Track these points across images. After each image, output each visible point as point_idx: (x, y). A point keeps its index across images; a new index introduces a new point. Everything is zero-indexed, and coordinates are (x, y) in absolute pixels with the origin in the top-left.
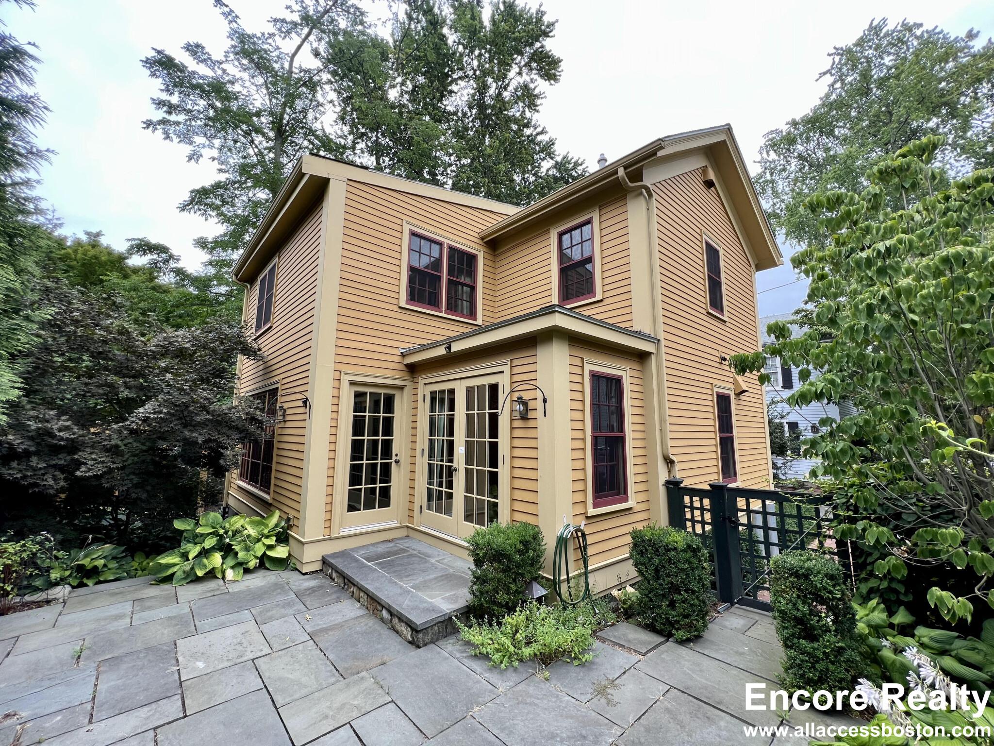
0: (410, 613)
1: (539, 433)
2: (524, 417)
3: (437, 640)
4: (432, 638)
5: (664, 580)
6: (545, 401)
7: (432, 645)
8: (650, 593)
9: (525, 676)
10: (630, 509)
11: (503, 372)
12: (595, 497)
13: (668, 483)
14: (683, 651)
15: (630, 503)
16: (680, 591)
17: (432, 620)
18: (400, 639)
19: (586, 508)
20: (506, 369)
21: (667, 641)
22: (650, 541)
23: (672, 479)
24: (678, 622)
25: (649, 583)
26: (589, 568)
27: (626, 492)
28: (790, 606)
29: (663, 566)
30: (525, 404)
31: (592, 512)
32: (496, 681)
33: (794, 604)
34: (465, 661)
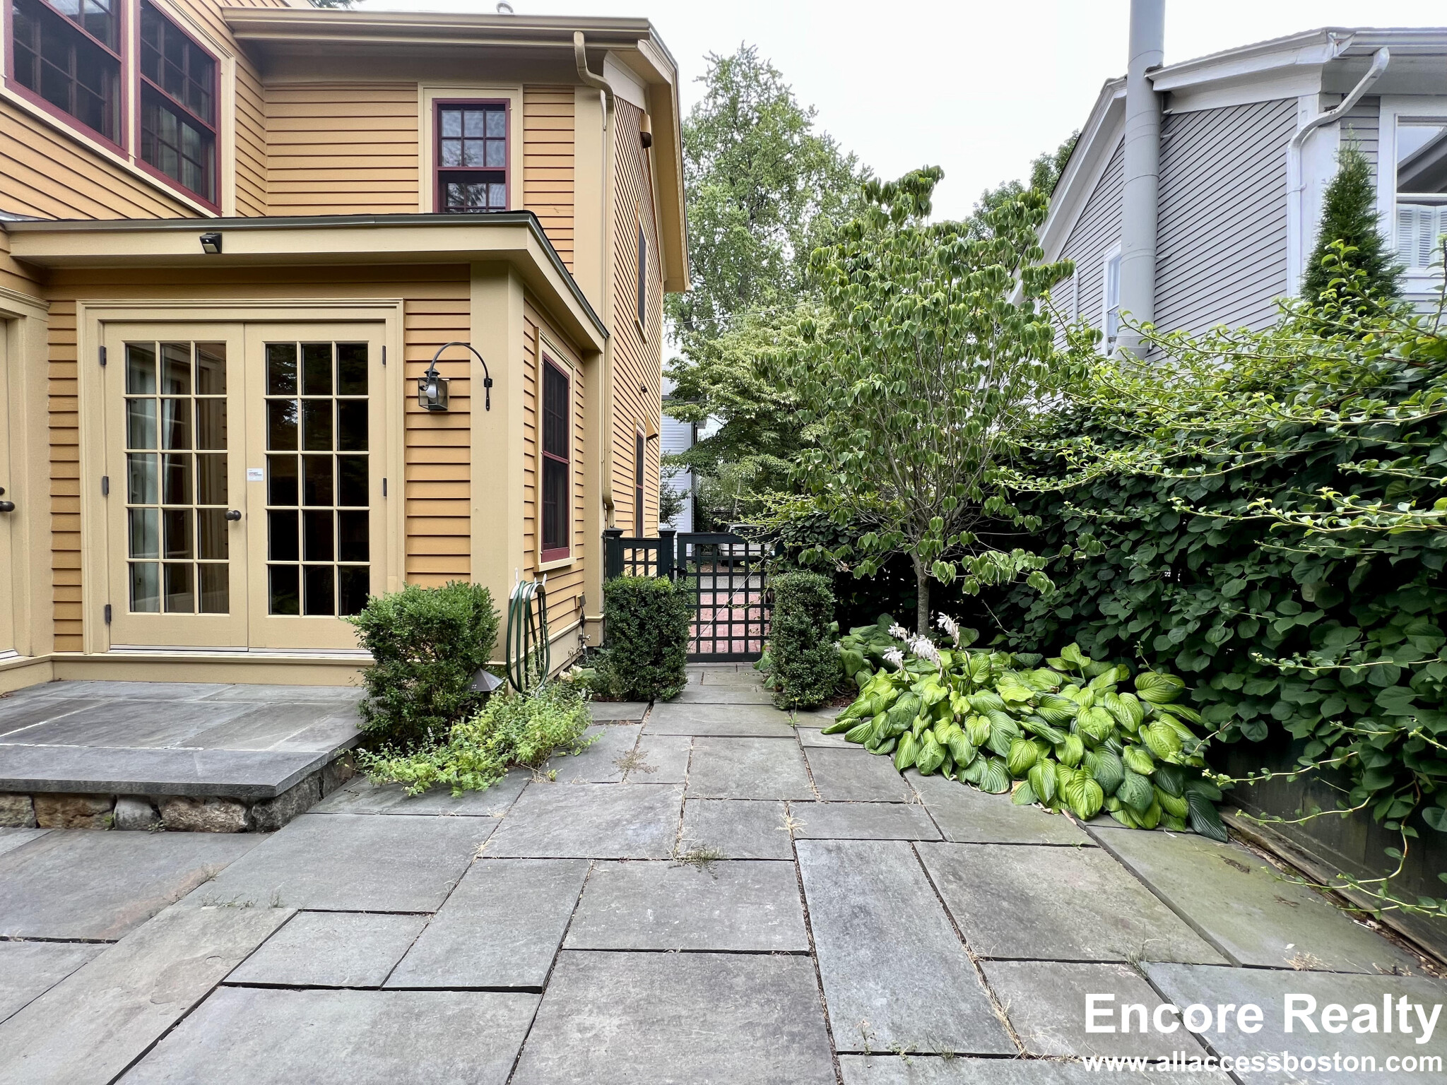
0: (232, 778)
1: (474, 438)
2: (437, 409)
3: (310, 805)
4: (299, 806)
5: (650, 634)
6: (488, 383)
7: (303, 818)
8: (632, 653)
9: (518, 790)
10: (569, 567)
11: (382, 321)
12: (544, 548)
13: (607, 533)
14: (673, 707)
15: (571, 560)
16: (670, 642)
17: (301, 772)
18: (208, 836)
19: (535, 561)
20: (395, 318)
21: (652, 704)
22: (634, 590)
23: (610, 529)
24: (664, 679)
25: (631, 642)
26: (550, 638)
27: (566, 543)
28: (796, 621)
29: (651, 618)
30: (442, 385)
31: (543, 566)
32: (479, 810)
33: (799, 618)
34: (399, 809)
